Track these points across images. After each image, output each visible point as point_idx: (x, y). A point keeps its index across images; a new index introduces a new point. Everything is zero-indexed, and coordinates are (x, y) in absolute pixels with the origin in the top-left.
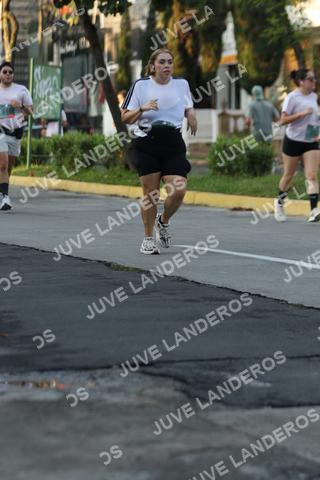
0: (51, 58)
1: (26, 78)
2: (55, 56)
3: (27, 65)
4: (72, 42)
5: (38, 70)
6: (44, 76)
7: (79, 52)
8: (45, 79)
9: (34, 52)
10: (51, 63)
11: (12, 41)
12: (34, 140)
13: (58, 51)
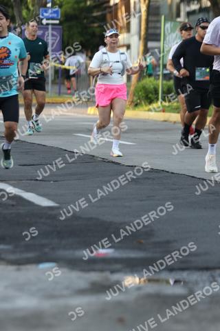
0: (178, 15)
1: (158, 31)
2: (183, 14)
3: (159, 21)
4: (196, 2)
5: (168, 25)
6: (173, 30)
7: (201, 10)
8: (174, 32)
9: (165, 10)
10: (179, 20)
11: (147, 2)
12: (165, 82)
13: (184, 9)
